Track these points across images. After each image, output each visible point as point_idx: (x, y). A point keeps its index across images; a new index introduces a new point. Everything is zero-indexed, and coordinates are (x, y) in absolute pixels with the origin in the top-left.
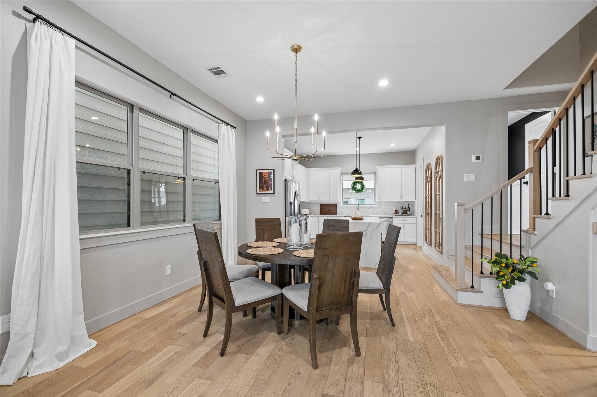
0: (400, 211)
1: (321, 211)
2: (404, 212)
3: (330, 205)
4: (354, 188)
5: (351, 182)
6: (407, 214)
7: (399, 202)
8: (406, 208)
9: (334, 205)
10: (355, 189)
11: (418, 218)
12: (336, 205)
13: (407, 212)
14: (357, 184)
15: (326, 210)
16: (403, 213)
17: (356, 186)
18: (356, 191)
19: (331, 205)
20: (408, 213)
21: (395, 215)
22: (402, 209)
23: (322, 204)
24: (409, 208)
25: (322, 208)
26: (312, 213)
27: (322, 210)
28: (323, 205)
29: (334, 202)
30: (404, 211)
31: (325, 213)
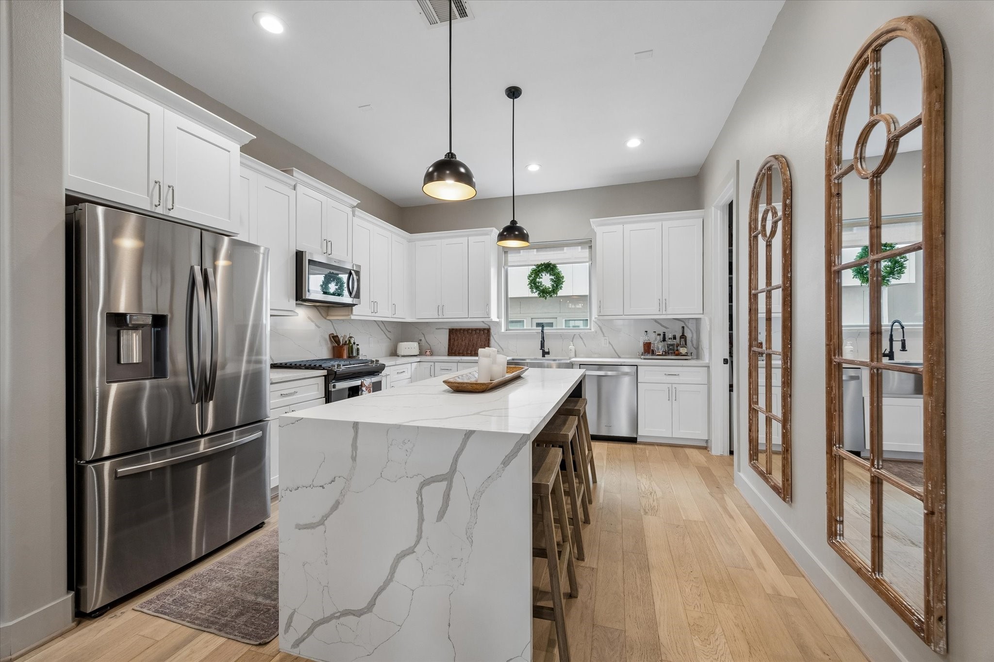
0: (660, 347)
1: (449, 345)
2: (671, 350)
3: (472, 330)
4: (535, 284)
5: (528, 270)
6: (679, 354)
7: (656, 321)
8: (675, 338)
9: (484, 330)
10: (537, 288)
11: (712, 369)
12: (488, 330)
13: (677, 350)
14: (543, 274)
15: (463, 344)
16: (666, 353)
17: (541, 280)
18: (539, 294)
19: (476, 330)
20: (683, 350)
21: (642, 357)
22: (664, 340)
23: (453, 329)
24: (683, 336)
25: (454, 339)
26: (428, 353)
27: (453, 344)
28: (456, 330)
29: (483, 322)
30: (672, 345)
31: (461, 352)
